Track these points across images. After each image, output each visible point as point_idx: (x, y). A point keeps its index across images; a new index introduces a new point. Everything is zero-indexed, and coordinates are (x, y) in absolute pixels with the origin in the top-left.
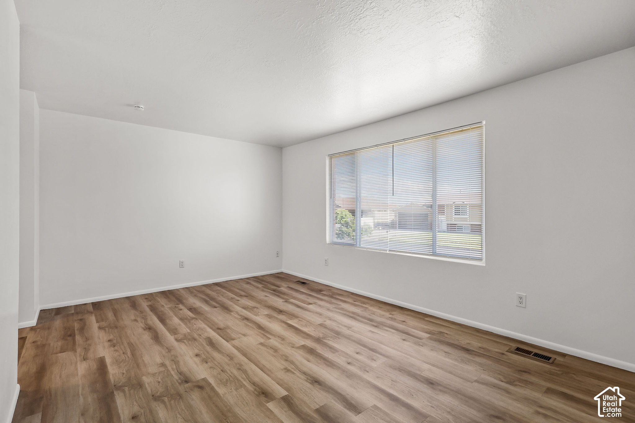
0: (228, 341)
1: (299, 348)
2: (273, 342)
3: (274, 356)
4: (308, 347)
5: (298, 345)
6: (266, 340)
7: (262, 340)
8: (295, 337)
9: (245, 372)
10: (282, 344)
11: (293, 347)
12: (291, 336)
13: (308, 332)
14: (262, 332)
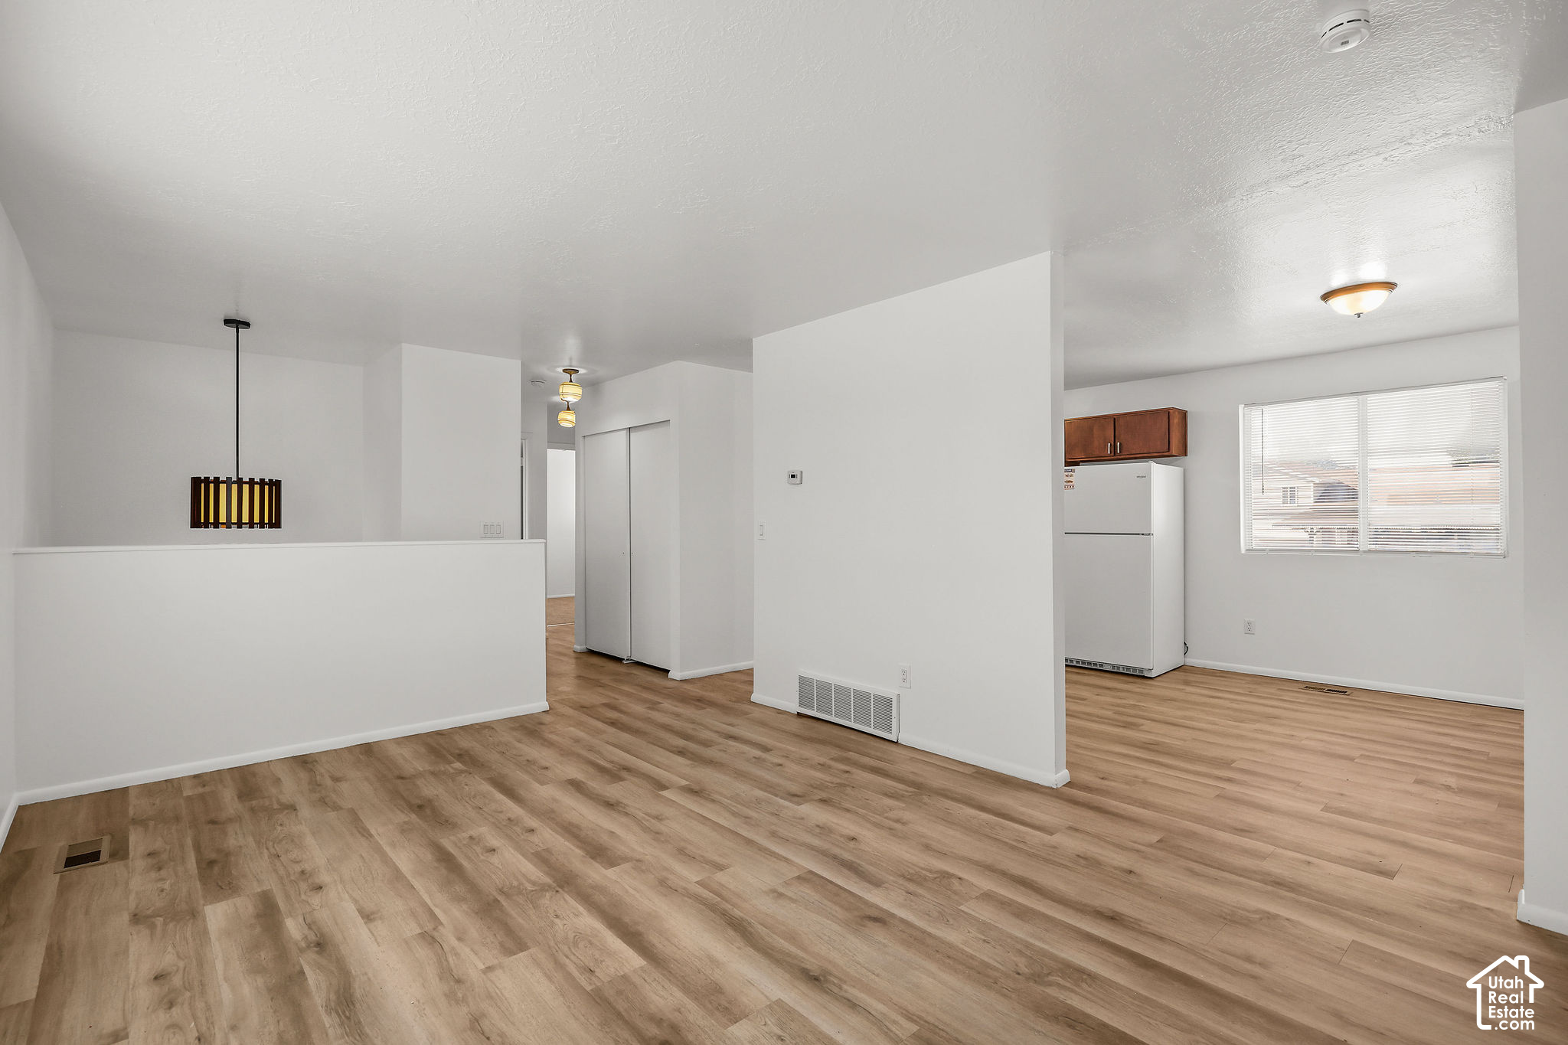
0: (811, 872)
1: (625, 859)
2: (689, 875)
3: (684, 841)
4: (601, 863)
5: (626, 866)
6: (709, 877)
7: (720, 877)
8: (627, 892)
9: (735, 814)
10: (666, 869)
11: (638, 861)
12: (637, 895)
13: (581, 909)
14: (728, 907)
